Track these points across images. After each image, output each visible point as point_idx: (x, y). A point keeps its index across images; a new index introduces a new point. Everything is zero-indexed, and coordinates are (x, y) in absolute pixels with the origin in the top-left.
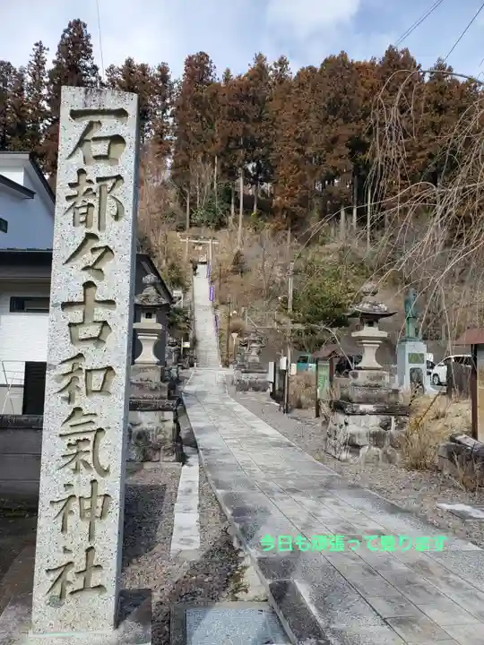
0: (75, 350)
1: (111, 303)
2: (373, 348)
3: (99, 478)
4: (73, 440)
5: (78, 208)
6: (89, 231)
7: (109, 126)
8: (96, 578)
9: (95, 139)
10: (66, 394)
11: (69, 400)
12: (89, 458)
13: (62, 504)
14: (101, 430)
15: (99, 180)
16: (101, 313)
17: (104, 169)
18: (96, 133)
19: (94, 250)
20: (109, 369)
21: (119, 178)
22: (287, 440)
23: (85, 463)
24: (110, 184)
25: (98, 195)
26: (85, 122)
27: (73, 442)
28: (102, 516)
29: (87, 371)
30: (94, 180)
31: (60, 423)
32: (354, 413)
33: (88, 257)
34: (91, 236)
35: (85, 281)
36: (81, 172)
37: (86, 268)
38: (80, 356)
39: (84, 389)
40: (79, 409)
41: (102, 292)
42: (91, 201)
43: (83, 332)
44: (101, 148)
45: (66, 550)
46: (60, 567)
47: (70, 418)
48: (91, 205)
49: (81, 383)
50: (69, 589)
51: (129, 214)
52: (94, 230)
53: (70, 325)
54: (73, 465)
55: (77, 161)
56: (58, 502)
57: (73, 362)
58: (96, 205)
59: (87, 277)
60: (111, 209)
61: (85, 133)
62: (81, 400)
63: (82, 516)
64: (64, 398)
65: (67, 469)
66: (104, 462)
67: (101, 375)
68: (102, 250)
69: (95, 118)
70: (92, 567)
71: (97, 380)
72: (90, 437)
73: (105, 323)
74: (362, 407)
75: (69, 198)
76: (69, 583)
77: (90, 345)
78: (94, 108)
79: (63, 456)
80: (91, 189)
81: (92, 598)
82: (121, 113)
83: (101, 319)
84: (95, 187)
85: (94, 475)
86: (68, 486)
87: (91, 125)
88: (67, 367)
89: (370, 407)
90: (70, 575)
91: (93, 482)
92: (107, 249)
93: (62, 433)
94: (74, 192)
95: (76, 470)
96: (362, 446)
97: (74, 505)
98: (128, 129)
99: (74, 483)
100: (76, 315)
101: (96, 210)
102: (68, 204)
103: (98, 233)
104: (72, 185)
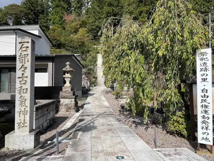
0: (20, 86)
1: (27, 77)
4: (21, 101)
5: (21, 60)
7: (26, 45)
8: (26, 125)
9: (23, 47)
10: (19, 93)
11: (20, 94)
12: (24, 104)
13: (19, 112)
14: (26, 99)
16: (25, 79)
17: (25, 53)
18: (24, 46)
20: (27, 89)
21: (28, 54)
22: (109, 106)
23: (23, 105)
24: (26, 55)
26: (21, 44)
28: (26, 114)
29: (23, 89)
31: (18, 98)
32: (122, 98)
33: (23, 69)
35: (22, 73)
36: (21, 54)
37: (22, 71)
38: (22, 87)
39: (22, 92)
40: (21, 96)
41: (25, 75)
42: (23, 59)
43: (22, 82)
44: (24, 49)
45: (20, 120)
46: (19, 123)
47: (20, 97)
49: (22, 91)
50: (21, 126)
51: (30, 61)
52: (24, 64)
53: (20, 81)
55: (20, 52)
58: (24, 59)
60: (26, 60)
61: (21, 46)
62: (22, 94)
63: (23, 114)
65: (20, 106)
66: (26, 105)
67: (26, 90)
69: (23, 43)
70: (25, 123)
71: (25, 91)
72: (24, 101)
73: (26, 81)
74: (125, 96)
75: (19, 58)
77: (23, 85)
79: (19, 104)
81: (25, 128)
82: (28, 42)
84: (23, 56)
85: (25, 107)
86: (20, 109)
88: (19, 89)
90: (21, 124)
91: (25, 108)
92: (26, 67)
93: (19, 100)
95: (22, 106)
97: (21, 112)
98: (29, 45)
100: (21, 79)
101: (24, 60)
102: (19, 60)
103: (24, 65)
104: (19, 56)
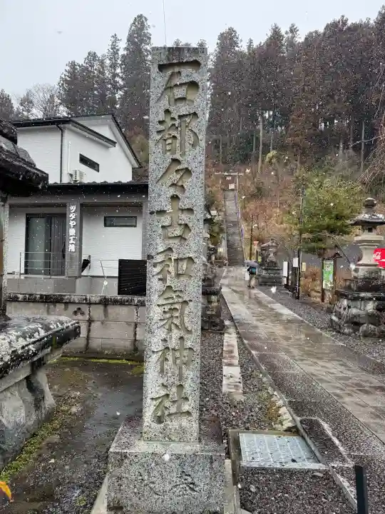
0: (166, 245)
1: (190, 210)
2: (371, 249)
3: (185, 337)
4: (167, 308)
5: (165, 140)
6: (174, 157)
7: (187, 74)
8: (184, 407)
9: (177, 86)
10: (161, 276)
11: (163, 280)
12: (178, 322)
13: (160, 353)
14: (185, 302)
15: (180, 117)
16: (183, 218)
17: (184, 109)
18: (177, 80)
19: (177, 171)
20: (190, 259)
21: (195, 114)
22: (301, 319)
23: (175, 325)
24: (188, 120)
25: (179, 129)
26: (169, 72)
27: (166, 310)
28: (188, 363)
29: (175, 260)
30: (176, 117)
31: (157, 297)
32: (356, 299)
33: (174, 177)
34: (175, 161)
35: (171, 194)
36: (167, 112)
37: (173, 185)
38: (170, 249)
39: (173, 273)
40: (169, 287)
41: (184, 202)
42: (174, 133)
43: (172, 232)
44: (179, 93)
46: (159, 398)
47: (164, 292)
48: (174, 137)
49: (172, 269)
50: (167, 412)
51: (202, 143)
52: (177, 156)
53: (163, 227)
54: (167, 327)
55: (164, 104)
56: (157, 352)
57: (165, 253)
58: (178, 136)
59: (172, 191)
60: (189, 140)
61: (169, 81)
62: (172, 281)
63: (175, 362)
64: (160, 279)
65: (163, 329)
66: (188, 325)
67: (185, 263)
68: (183, 172)
69: (177, 70)
70: (181, 398)
71: (182, 266)
72: (178, 307)
73: (186, 225)
74: (363, 295)
75: (159, 132)
76: (166, 408)
77: (177, 241)
78: (175, 61)
79: (160, 320)
80: (174, 125)
81: (181, 420)
82: (195, 64)
83: (183, 223)
84: (177, 123)
85: (182, 333)
86: (164, 341)
87: (172, 75)
88: (161, 257)
89: (369, 295)
90: (167, 404)
91: (181, 338)
92: (187, 170)
93: (159, 303)
94: (161, 127)
95: (169, 330)
96: (363, 324)
97: (169, 354)
98: (200, 76)
99: (168, 339)
100: (166, 220)
101: (178, 141)
102: (158, 137)
103: (180, 159)
104: (161, 122)
